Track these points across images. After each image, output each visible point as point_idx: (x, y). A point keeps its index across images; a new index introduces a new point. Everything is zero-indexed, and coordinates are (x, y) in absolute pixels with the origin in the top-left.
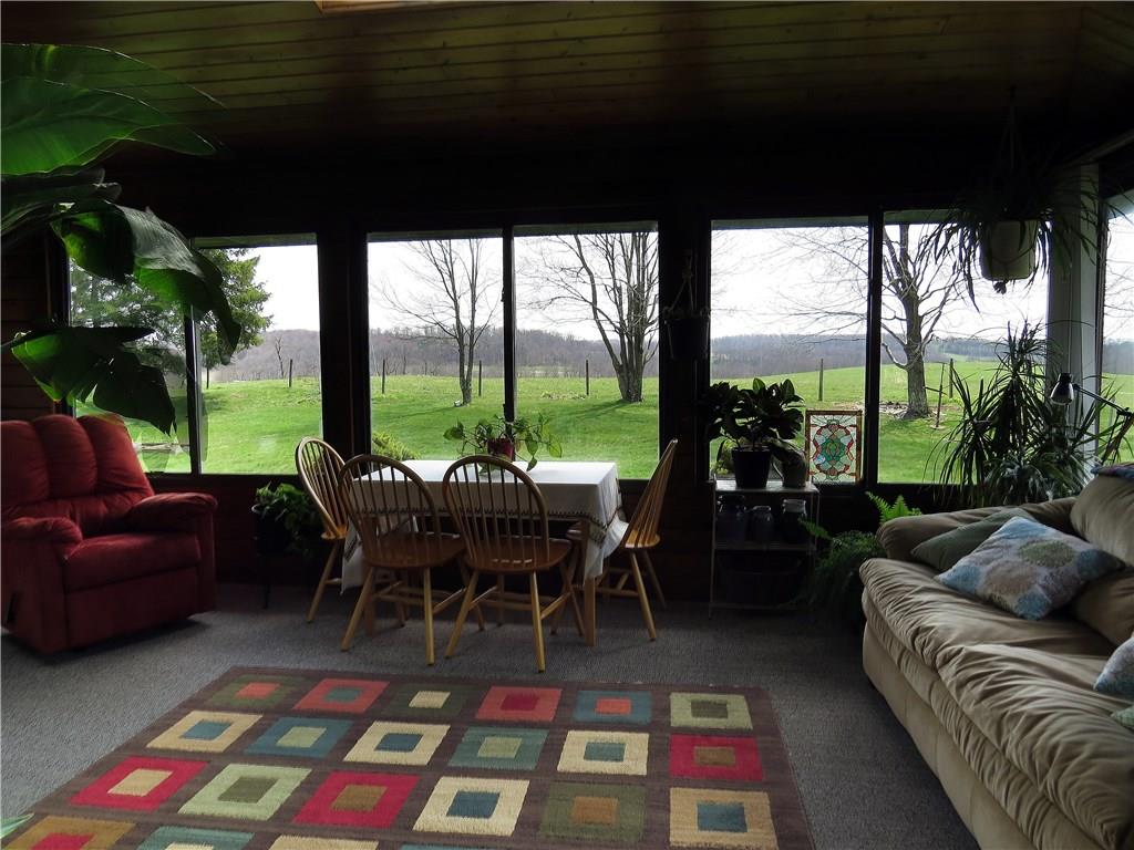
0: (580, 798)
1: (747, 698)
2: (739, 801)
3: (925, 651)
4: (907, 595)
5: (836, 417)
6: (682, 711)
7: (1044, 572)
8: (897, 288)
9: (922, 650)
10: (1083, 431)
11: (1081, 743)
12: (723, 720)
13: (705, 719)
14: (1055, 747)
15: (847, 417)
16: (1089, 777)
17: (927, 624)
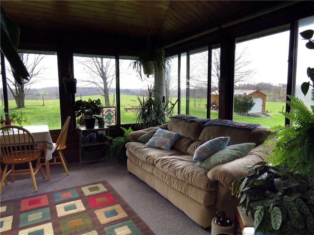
0: (70, 222)
1: (102, 184)
2: (113, 208)
3: (151, 161)
4: (141, 149)
5: (110, 108)
6: (86, 191)
7: (169, 140)
8: (101, 75)
9: (150, 161)
10: (165, 109)
11: (193, 171)
12: (99, 191)
13: (94, 192)
14: (189, 173)
15: (112, 108)
16: (198, 177)
17: (149, 155)
